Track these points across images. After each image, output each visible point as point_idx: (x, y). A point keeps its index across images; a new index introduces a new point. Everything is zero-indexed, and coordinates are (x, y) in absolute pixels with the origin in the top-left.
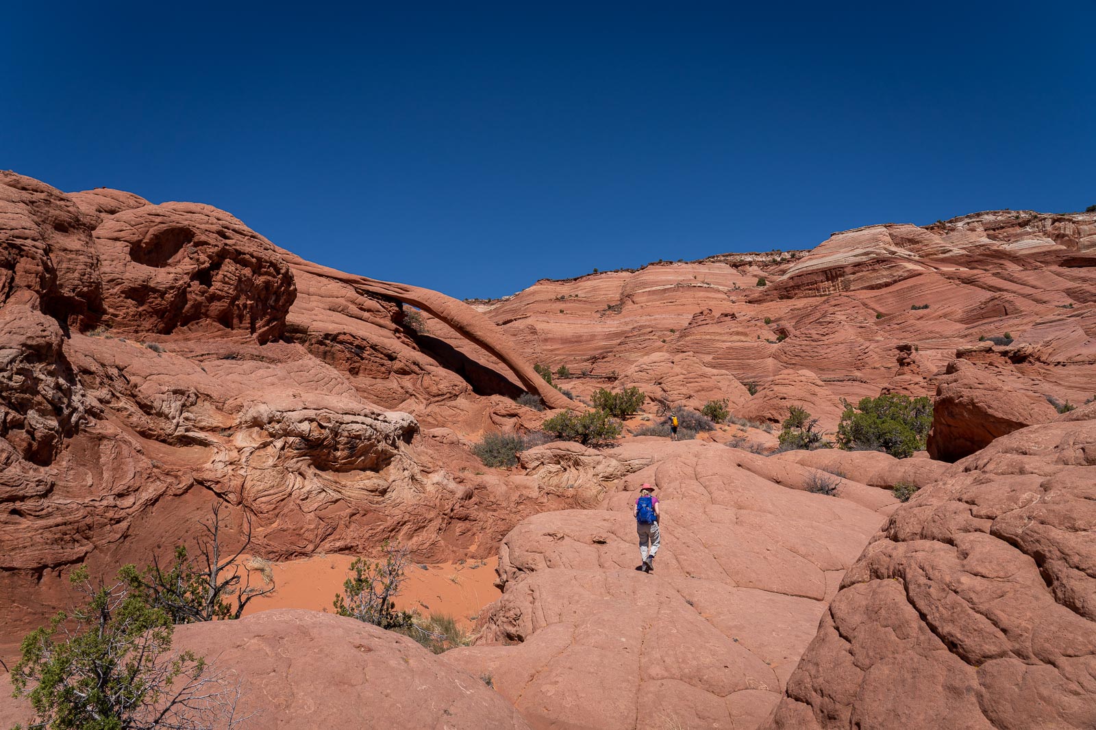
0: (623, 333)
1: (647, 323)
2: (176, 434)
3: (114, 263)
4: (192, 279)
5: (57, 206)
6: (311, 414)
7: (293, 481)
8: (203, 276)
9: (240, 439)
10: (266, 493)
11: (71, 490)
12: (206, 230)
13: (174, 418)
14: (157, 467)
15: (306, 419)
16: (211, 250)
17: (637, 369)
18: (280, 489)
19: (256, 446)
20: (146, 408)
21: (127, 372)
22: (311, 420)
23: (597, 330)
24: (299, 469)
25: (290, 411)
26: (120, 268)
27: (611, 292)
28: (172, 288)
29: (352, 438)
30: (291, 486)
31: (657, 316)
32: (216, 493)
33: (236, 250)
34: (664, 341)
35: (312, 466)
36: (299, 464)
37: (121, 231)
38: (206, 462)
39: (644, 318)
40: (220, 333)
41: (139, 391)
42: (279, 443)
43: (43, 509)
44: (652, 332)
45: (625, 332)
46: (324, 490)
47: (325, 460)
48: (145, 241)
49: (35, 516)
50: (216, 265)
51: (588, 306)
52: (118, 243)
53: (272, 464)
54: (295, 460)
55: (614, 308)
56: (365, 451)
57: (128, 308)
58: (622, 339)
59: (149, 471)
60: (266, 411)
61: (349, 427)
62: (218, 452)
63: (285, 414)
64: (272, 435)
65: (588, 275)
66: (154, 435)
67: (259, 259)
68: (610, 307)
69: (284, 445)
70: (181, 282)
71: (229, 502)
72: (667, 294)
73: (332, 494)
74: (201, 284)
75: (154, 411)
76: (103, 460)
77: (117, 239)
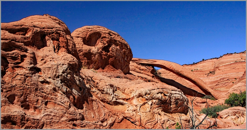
0: (217, 81)
1: (226, 77)
2: (113, 101)
3: (79, 44)
4: (103, 50)
5: (62, 25)
6: (161, 90)
7: (157, 117)
8: (106, 49)
9: (135, 101)
10: (149, 121)
11: (88, 118)
12: (105, 33)
13: (112, 95)
14: (111, 112)
15: (159, 93)
16: (107, 40)
17: (233, 90)
18: (153, 120)
19: (142, 104)
20: (102, 91)
21: (93, 79)
22: (161, 93)
23: (206, 81)
24: (159, 112)
25: (153, 90)
26: (81, 46)
27: (210, 67)
28: (97, 53)
29: (176, 100)
30: (157, 119)
31: (229, 74)
32: (131, 122)
33: (114, 40)
34: (233, 83)
35: (163, 111)
36: (159, 110)
37: (79, 34)
38: (125, 111)
39: (224, 75)
40: (112, 69)
41: (99, 85)
42: (150, 103)
43: (82, 124)
44: (228, 79)
45: (218, 81)
46: (169, 120)
47: (167, 109)
48: (87, 37)
49: (81, 126)
50: (109, 46)
51: (202, 73)
52: (79, 38)
53: (149, 111)
54: (157, 109)
55: (212, 73)
56: (181, 105)
57: (85, 60)
58: (217, 83)
59: (108, 113)
60: (144, 91)
61: (175, 95)
62: (128, 107)
63: (151, 91)
64: (147, 100)
65: (201, 61)
66: (106, 101)
67: (121, 43)
68: (210, 72)
69: (152, 103)
70: (99, 51)
71: (137, 125)
72: (231, 66)
73: (172, 122)
74: (105, 52)
75: (105, 92)
76: (94, 108)
77: (78, 37)
